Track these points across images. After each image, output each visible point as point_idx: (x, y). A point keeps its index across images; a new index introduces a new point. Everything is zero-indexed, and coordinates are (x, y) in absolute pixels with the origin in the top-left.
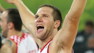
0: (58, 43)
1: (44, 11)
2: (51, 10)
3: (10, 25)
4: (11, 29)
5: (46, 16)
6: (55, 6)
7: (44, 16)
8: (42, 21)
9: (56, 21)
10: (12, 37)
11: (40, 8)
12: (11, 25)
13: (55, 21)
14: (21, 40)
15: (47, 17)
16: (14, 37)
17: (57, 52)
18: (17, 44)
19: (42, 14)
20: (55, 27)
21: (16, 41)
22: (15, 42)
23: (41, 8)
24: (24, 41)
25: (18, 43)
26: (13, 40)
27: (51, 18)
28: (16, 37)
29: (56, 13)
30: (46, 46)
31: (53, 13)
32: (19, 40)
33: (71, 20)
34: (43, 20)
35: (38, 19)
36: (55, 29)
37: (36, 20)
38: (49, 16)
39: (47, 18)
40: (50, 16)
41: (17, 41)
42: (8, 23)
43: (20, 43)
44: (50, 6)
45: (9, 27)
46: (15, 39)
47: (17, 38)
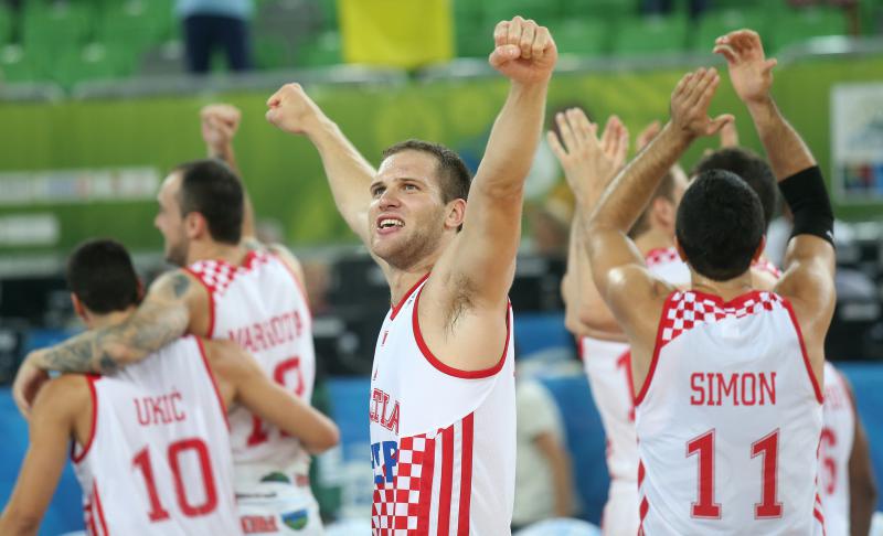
0: (452, 285)
1: (405, 169)
2: (431, 163)
3: (193, 225)
4: (198, 237)
5: (411, 186)
6: (442, 145)
7: (406, 184)
8: (400, 205)
9: (450, 204)
10: (197, 267)
11: (388, 156)
12: (198, 221)
13: (446, 201)
14: (231, 277)
15: (418, 188)
16: (205, 266)
17: (449, 317)
18: (212, 289)
19: (396, 180)
20: (448, 224)
21: (208, 280)
22: (204, 283)
23: (393, 156)
24: (245, 279)
25: (220, 287)
26: (200, 276)
27: (433, 195)
28: (212, 264)
29: (448, 172)
30: (410, 298)
31: (440, 173)
32: (222, 278)
33: (489, 194)
34: (402, 200)
35: (382, 199)
36: (446, 233)
37: (375, 203)
38: (425, 185)
39: (419, 194)
40: (429, 185)
41: (215, 279)
42: (184, 215)
43: (225, 286)
44: (427, 148)
45: (192, 233)
46: (210, 272)
47: (218, 270)
